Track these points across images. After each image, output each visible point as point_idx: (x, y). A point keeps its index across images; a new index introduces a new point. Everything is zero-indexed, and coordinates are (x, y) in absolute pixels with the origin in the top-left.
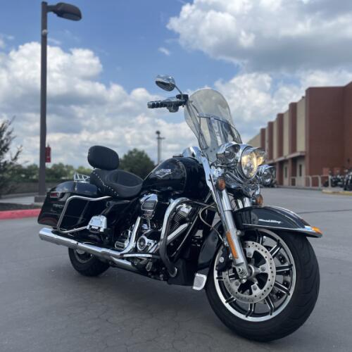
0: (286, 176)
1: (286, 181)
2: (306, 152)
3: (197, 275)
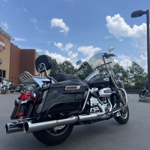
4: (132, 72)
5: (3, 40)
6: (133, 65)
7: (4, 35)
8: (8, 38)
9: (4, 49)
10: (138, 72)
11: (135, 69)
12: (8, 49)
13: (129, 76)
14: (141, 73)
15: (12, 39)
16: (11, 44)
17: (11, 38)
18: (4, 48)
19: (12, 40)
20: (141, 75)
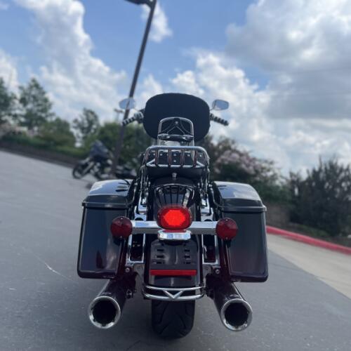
4: (23, 101)
6: (31, 87)
10: (39, 105)
11: (34, 97)
13: (15, 110)
14: (44, 110)
20: (43, 115)
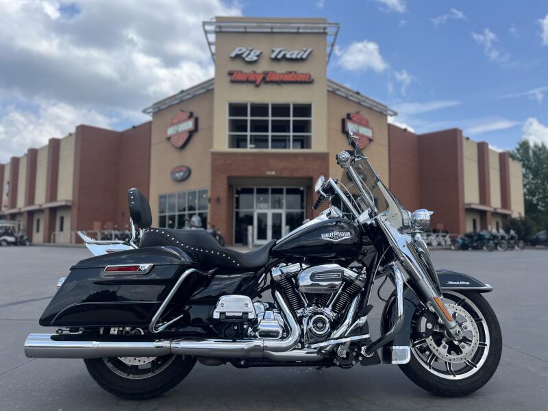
0: (38, 231)
1: (38, 237)
2: (73, 202)
3: (394, 348)
5: (367, 122)
7: (370, 109)
8: (381, 113)
9: (372, 143)
12: (382, 140)
15: (392, 113)
16: (390, 126)
17: (389, 112)
18: (370, 140)
19: (391, 115)
